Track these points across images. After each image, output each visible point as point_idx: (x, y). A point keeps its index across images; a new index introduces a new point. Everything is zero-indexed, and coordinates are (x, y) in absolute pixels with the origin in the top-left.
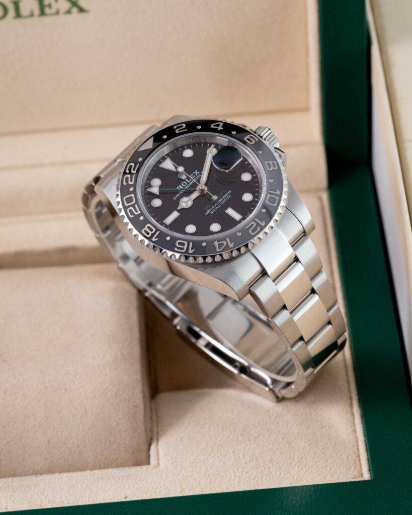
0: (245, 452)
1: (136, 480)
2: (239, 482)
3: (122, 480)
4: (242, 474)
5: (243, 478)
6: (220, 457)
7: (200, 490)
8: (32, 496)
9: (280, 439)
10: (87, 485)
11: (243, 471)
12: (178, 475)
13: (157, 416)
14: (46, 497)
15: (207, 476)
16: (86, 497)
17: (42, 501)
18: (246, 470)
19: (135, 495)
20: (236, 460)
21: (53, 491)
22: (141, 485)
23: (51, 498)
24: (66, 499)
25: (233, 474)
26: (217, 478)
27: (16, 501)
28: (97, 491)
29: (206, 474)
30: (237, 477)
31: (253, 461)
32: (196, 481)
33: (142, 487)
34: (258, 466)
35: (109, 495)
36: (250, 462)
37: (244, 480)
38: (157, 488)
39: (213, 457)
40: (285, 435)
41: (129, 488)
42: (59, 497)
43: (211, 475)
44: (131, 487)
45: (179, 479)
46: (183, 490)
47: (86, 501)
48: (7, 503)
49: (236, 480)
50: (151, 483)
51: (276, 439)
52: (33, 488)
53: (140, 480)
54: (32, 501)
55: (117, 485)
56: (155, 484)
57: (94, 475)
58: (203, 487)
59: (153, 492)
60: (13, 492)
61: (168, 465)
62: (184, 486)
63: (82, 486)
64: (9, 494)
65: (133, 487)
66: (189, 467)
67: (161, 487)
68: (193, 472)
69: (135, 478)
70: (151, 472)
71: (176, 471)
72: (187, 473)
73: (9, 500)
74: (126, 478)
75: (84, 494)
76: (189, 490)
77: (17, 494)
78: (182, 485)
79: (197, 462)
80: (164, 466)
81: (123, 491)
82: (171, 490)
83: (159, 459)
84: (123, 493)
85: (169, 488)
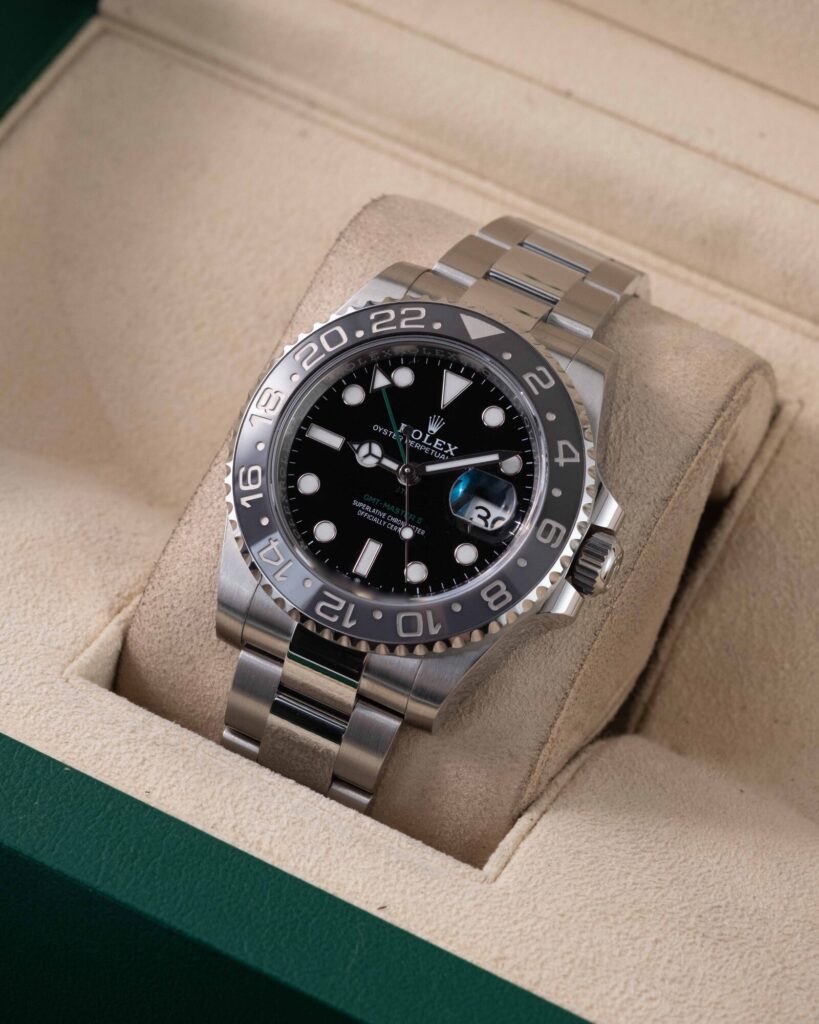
0: (680, 955)
1: (427, 883)
2: (622, 1010)
3: (403, 868)
4: (640, 996)
5: (636, 1006)
6: (622, 937)
7: (535, 981)
8: (212, 797)
9: (770, 971)
10: (329, 838)
11: (646, 991)
12: (516, 923)
14: (236, 814)
15: (567, 959)
16: (309, 861)
17: (222, 819)
18: (653, 994)
19: (404, 912)
20: (648, 960)
21: (258, 811)
22: (429, 899)
24: (270, 843)
25: (622, 985)
26: (583, 975)
27: (175, 789)
28: (338, 861)
29: (569, 953)
30: (625, 997)
31: (680, 982)
32: (539, 957)
33: (429, 904)
34: (682, 999)
35: (357, 883)
36: (673, 980)
37: (634, 1011)
38: (454, 925)
39: (610, 928)
40: (784, 968)
41: (403, 892)
42: (259, 829)
43: (577, 962)
44: (408, 892)
45: (510, 932)
46: (505, 958)
48: (157, 784)
49: (618, 1002)
50: (451, 906)
51: (761, 966)
52: (224, 783)
53: (434, 888)
54: (205, 805)
55: (385, 871)
56: (458, 913)
57: (359, 826)
58: (544, 976)
59: (442, 927)
60: (184, 766)
61: (511, 891)
62: (509, 952)
63: (318, 834)
64: (174, 768)
65: (412, 894)
66: (546, 919)
67: (463, 927)
68: (548, 935)
69: (429, 878)
70: (469, 885)
71: (517, 913)
72: (535, 928)
73: (165, 779)
74: (413, 869)
75: (311, 852)
76: (514, 966)
77: (187, 777)
78: (507, 947)
79: (571, 917)
80: (501, 889)
81: (387, 890)
82: (480, 943)
83: (503, 868)
84: (385, 895)
85: (477, 938)
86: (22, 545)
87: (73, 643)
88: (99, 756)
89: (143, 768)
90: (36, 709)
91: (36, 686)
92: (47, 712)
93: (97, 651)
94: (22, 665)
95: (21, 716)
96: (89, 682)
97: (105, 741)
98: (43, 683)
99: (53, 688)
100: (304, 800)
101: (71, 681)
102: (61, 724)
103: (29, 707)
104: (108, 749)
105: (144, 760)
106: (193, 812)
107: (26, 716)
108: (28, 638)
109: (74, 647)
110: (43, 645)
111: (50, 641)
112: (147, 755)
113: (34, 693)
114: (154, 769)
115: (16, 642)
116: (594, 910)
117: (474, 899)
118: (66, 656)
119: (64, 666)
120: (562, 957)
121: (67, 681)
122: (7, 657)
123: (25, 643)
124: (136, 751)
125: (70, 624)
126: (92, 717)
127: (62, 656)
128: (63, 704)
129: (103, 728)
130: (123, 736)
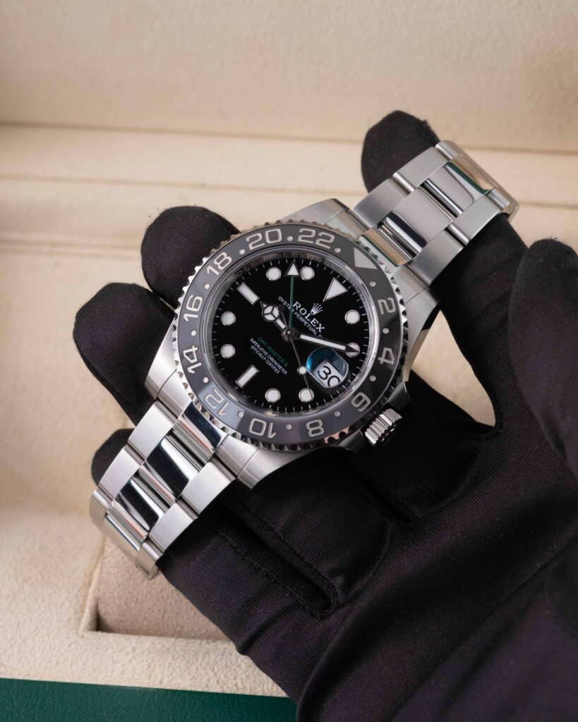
27: (174, 674)
48: (163, 675)
54: (195, 676)
64: (168, 662)
73: (166, 670)
77: (178, 664)
86: (16, 569)
87: (75, 613)
88: (123, 673)
89: (150, 669)
90: (74, 660)
92: (81, 659)
95: (68, 667)
96: (95, 632)
97: (122, 663)
98: (71, 644)
99: (77, 644)
101: (85, 636)
102: (93, 663)
103: (70, 660)
104: (126, 667)
105: (149, 664)
106: (191, 683)
107: (71, 667)
108: (49, 621)
109: (77, 616)
110: (59, 621)
111: (62, 618)
112: (150, 661)
113: (69, 651)
114: (157, 668)
115: (43, 626)
118: (75, 623)
119: (77, 629)
121: (83, 637)
122: (43, 637)
123: (48, 625)
124: (143, 661)
125: (67, 604)
126: (107, 653)
127: (72, 624)
128: (88, 651)
129: (117, 656)
130: (130, 656)
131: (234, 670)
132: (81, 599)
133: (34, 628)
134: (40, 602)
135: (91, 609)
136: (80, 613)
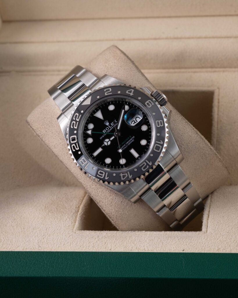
1: (191, 240)
3: (183, 239)
7: (230, 251)
8: (127, 243)
10: (161, 240)
12: (218, 239)
13: (211, 201)
14: (135, 245)
15: (235, 242)
16: (159, 248)
17: (132, 247)
19: (189, 249)
21: (140, 242)
22: (194, 243)
23: (138, 246)
24: (147, 248)
27: (117, 246)
28: (166, 245)
29: (235, 240)
32: (228, 245)
33: (194, 245)
35: (174, 247)
38: (203, 246)
41: (186, 244)
42: (143, 246)
44: (187, 244)
45: (217, 242)
46: (219, 249)
47: (159, 250)
48: (111, 247)
50: (200, 243)
52: (128, 239)
53: (193, 240)
54: (126, 246)
55: (179, 242)
56: (202, 244)
57: (166, 234)
58: (232, 248)
59: (200, 248)
60: (116, 240)
61: (212, 233)
62: (220, 247)
63: (158, 240)
64: (113, 241)
65: (189, 244)
66: (225, 235)
67: (205, 246)
68: (227, 238)
69: (191, 239)
70: (201, 236)
71: (217, 237)
72: (223, 238)
73: (113, 245)
74: (185, 238)
75: (158, 245)
76: (223, 249)
77: (118, 242)
78: (219, 246)
79: (230, 232)
80: (210, 233)
81: (182, 246)
82: (212, 248)
83: (207, 228)
84: (182, 247)
85: (210, 247)
87: (72, 223)
88: (93, 247)
89: (106, 244)
90: (72, 243)
91: (68, 237)
92: (75, 242)
93: (79, 223)
94: (62, 234)
95: (69, 246)
96: (81, 231)
97: (93, 243)
98: (70, 236)
99: (73, 236)
100: (150, 234)
101: (76, 232)
102: (80, 243)
103: (70, 243)
104: (95, 244)
105: (105, 242)
106: (124, 249)
107: (70, 246)
108: (60, 227)
109: (73, 224)
110: (64, 227)
111: (66, 225)
112: (105, 241)
113: (69, 239)
114: (109, 244)
115: (57, 229)
116: (235, 228)
117: (204, 238)
118: (72, 227)
119: (73, 230)
120: (234, 242)
121: (75, 233)
122: (57, 234)
123: (60, 228)
124: (102, 241)
125: (68, 219)
126: (86, 239)
127: (71, 228)
128: (78, 238)
129: (91, 240)
130: (97, 239)
131: (144, 243)
132: (74, 218)
133: (53, 230)
134: (56, 219)
135: (79, 221)
136: (74, 223)
